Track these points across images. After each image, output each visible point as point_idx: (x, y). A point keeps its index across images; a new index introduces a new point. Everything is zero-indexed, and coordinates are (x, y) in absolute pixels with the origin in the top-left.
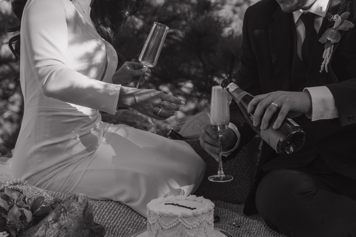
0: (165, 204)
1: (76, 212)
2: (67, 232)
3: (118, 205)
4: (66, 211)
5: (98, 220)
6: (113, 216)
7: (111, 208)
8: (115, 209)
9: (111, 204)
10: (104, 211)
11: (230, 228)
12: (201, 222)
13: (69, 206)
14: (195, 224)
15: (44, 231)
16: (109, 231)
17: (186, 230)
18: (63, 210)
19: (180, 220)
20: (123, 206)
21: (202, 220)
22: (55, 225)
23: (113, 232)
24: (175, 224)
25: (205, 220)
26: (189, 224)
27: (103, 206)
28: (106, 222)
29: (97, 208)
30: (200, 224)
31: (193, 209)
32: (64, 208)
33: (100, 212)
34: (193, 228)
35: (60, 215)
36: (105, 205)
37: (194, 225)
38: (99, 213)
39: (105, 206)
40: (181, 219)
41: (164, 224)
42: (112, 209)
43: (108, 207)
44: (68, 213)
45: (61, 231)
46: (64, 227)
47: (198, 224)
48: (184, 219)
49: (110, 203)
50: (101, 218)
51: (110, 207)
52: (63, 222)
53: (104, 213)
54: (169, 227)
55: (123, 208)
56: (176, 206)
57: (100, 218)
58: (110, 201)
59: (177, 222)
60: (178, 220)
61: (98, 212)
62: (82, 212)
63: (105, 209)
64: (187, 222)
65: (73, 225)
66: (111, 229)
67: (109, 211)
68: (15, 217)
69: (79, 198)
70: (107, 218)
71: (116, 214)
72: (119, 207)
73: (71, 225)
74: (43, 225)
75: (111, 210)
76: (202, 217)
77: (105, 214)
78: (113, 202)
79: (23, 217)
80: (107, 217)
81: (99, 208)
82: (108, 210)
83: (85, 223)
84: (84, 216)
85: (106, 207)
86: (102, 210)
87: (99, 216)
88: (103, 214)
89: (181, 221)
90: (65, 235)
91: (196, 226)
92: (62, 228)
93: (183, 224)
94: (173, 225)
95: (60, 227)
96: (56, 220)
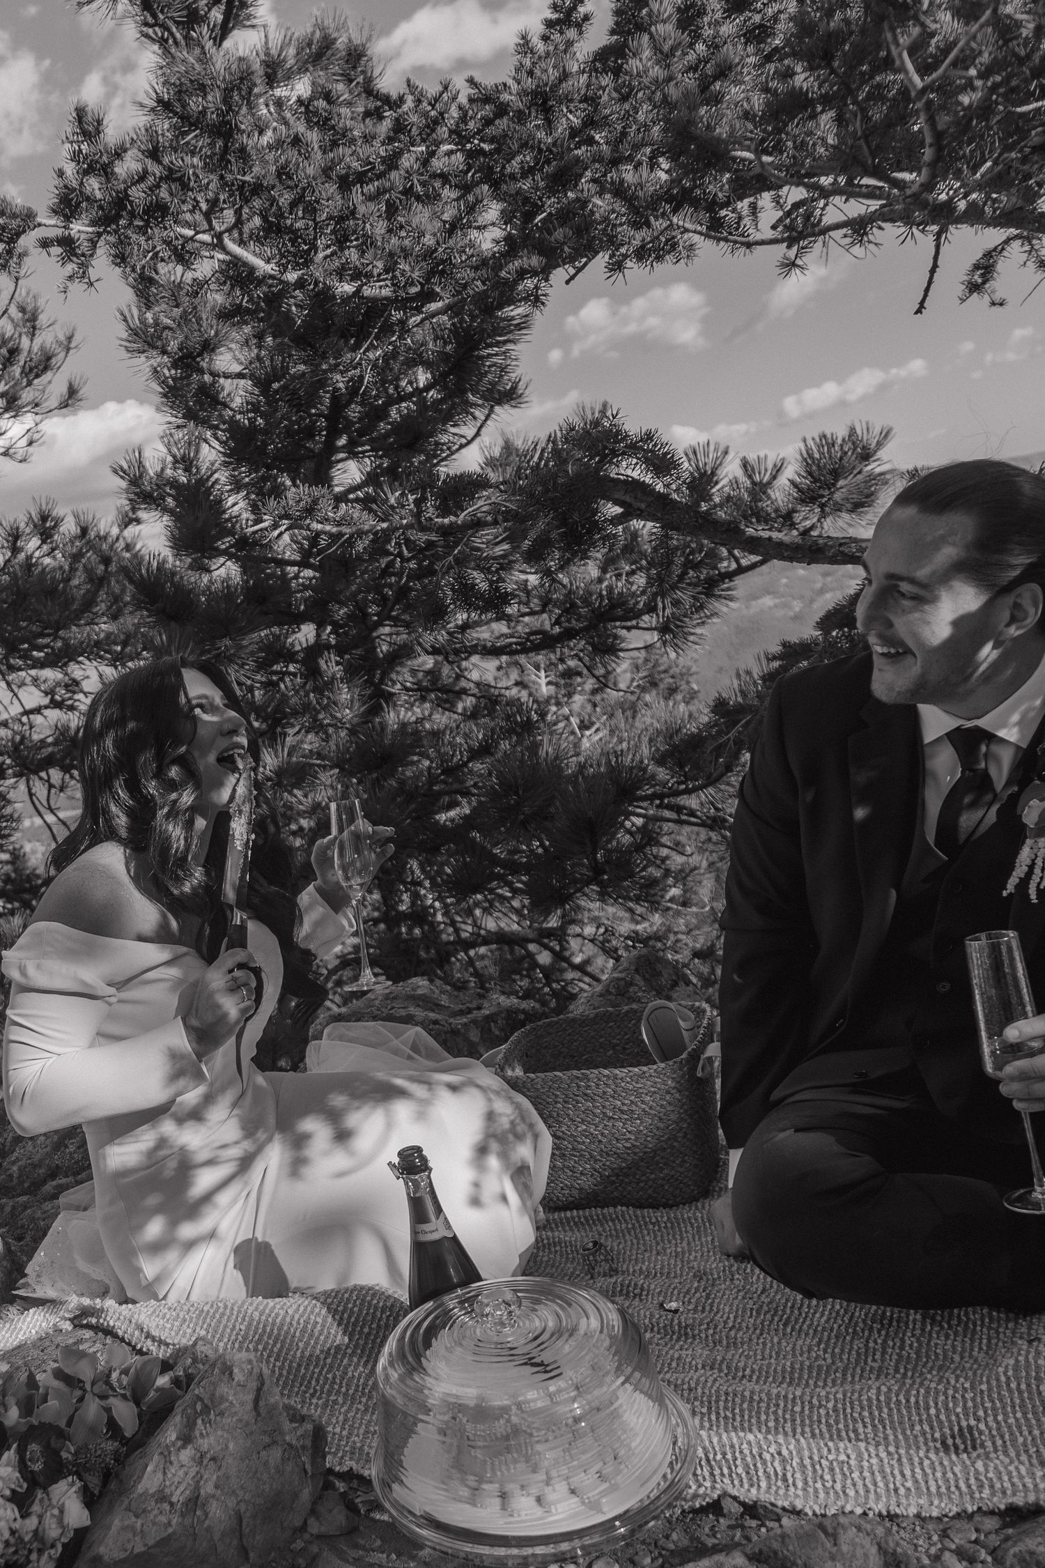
1: (233, 1410)
2: (220, 1468)
6: (361, 1342)
7: (353, 1319)
13: (213, 1395)
22: (186, 1455)
43: (346, 1316)
46: (210, 1454)
51: (350, 1317)
52: (204, 1444)
71: (369, 1334)
73: (227, 1447)
75: (355, 1325)
83: (265, 1432)
84: (259, 1415)
92: (205, 1462)
95: (200, 1459)
96: (186, 1439)
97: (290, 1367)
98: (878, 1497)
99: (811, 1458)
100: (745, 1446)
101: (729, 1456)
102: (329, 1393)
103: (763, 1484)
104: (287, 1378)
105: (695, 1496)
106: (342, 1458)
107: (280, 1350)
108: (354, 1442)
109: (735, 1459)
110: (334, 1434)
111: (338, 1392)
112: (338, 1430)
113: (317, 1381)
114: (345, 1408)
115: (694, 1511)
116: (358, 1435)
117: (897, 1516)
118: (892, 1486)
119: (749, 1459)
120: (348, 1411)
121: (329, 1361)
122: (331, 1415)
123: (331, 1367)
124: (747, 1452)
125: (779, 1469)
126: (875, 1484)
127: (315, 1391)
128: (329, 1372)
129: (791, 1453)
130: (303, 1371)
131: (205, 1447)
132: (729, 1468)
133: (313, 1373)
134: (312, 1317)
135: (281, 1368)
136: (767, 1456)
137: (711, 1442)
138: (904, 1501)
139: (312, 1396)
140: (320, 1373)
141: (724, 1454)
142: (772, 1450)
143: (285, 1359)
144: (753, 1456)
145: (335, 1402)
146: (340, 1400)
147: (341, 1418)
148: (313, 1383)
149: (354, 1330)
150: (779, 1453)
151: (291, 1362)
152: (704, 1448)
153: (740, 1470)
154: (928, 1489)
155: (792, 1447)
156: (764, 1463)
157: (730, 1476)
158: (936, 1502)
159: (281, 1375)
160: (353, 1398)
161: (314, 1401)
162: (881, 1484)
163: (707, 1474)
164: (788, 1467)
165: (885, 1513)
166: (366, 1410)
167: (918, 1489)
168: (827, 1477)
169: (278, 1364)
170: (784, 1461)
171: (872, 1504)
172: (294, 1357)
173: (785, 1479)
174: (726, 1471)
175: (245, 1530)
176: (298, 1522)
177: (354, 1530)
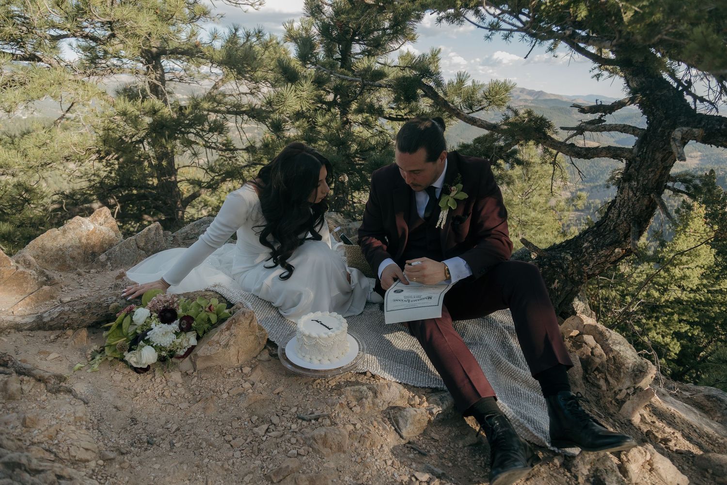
0: (312, 321)
1: (243, 324)
2: (236, 338)
4: (236, 322)
13: (238, 319)
15: (219, 337)
17: (322, 348)
18: (234, 321)
21: (335, 340)
22: (227, 333)
24: (314, 342)
31: (330, 329)
34: (327, 346)
35: (231, 325)
40: (318, 340)
44: (237, 324)
45: (231, 338)
47: (332, 343)
48: (320, 340)
52: (233, 331)
54: (310, 344)
56: (319, 324)
60: (316, 340)
62: (248, 324)
64: (323, 342)
65: (240, 333)
66: (282, 322)
68: (203, 320)
69: (246, 314)
74: (219, 332)
76: (336, 337)
79: (209, 320)
83: (251, 331)
84: (250, 327)
91: (330, 344)
93: (320, 343)
95: (231, 335)
96: (228, 329)
98: (406, 379)
99: (392, 366)
102: (273, 322)
103: (379, 370)
104: (262, 317)
105: (361, 369)
107: (262, 309)
109: (374, 363)
112: (273, 332)
115: (360, 373)
136: (382, 364)
138: (411, 382)
140: (272, 318)
141: (372, 361)
143: (263, 312)
146: (276, 325)
147: (275, 329)
150: (385, 364)
152: (367, 358)
153: (374, 366)
154: (418, 380)
157: (371, 367)
158: (419, 383)
162: (407, 376)
163: (366, 364)
164: (386, 368)
165: (406, 383)
167: (416, 379)
168: (395, 372)
171: (403, 381)
173: (384, 370)
174: (371, 365)
175: (239, 355)
176: (255, 356)
177: (270, 360)
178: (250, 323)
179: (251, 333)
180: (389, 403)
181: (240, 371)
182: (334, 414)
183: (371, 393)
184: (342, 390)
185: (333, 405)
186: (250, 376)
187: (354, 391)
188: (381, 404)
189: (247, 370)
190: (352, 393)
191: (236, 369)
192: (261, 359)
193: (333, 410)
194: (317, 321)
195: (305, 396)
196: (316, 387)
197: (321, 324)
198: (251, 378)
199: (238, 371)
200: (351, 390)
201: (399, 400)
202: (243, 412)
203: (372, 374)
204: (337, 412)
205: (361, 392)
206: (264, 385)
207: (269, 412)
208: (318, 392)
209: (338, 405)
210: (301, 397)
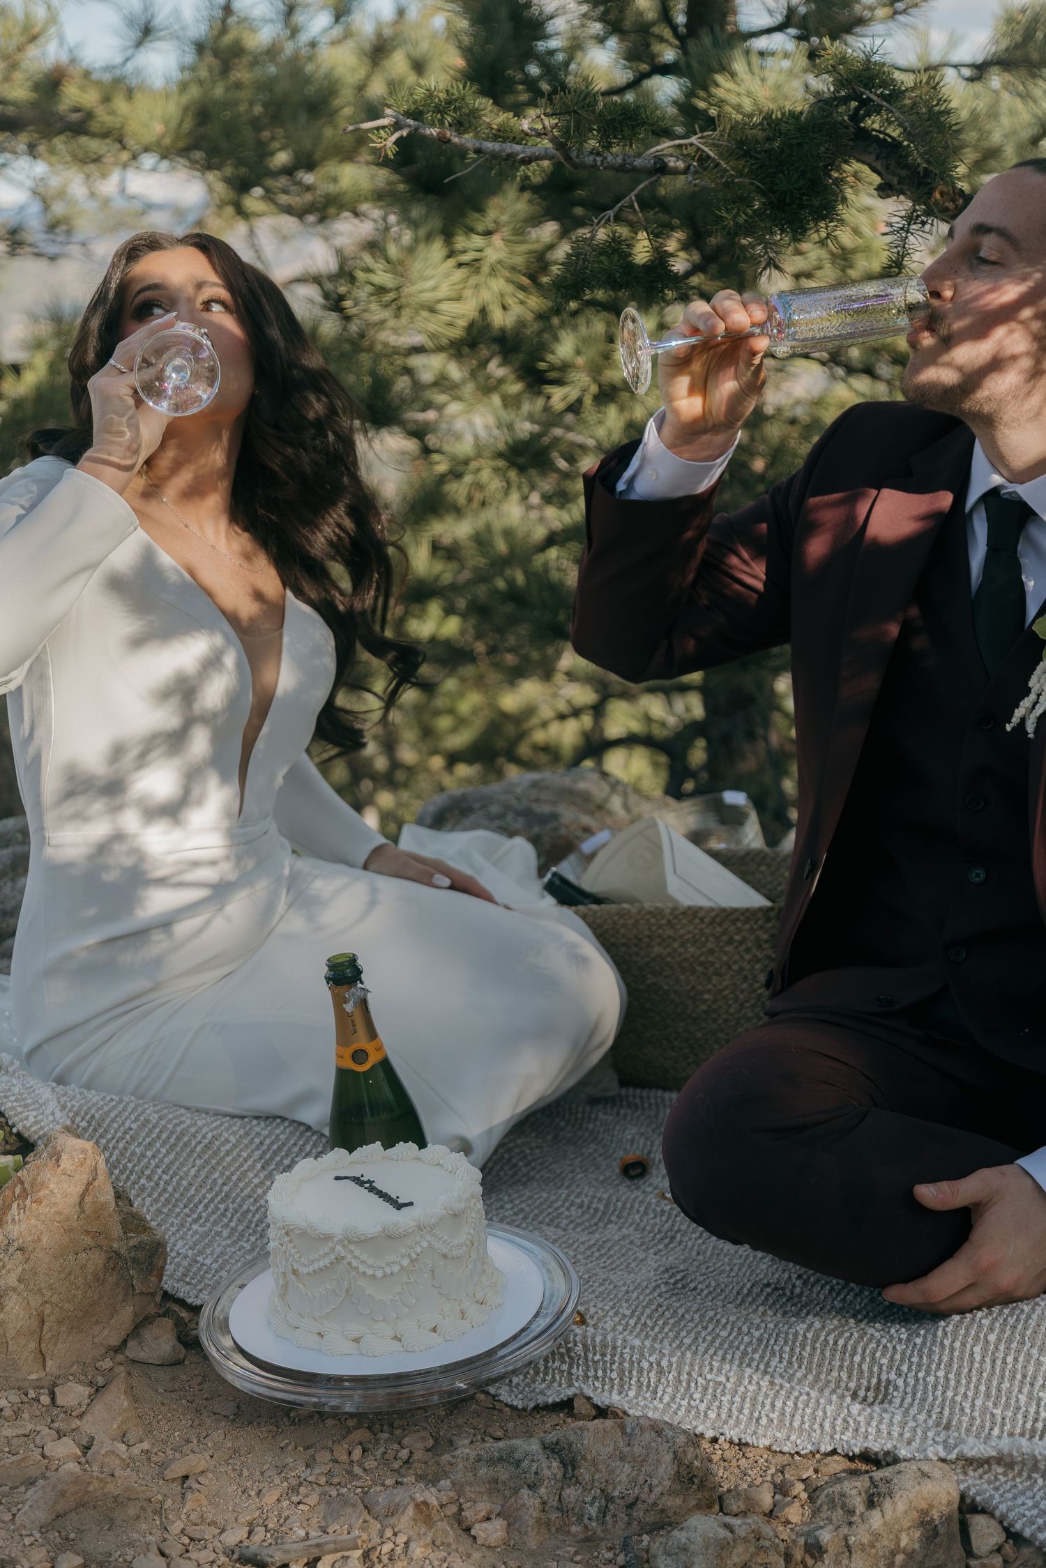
0: (337, 1178)
1: (53, 1200)
2: (27, 1260)
3: (302, 1134)
5: (224, 1184)
7: (275, 1147)
8: (289, 1150)
9: (277, 1131)
10: (249, 1156)
11: (654, 1210)
12: (414, 1256)
13: (35, 1180)
14: (394, 1263)
16: (251, 1222)
17: (362, 1283)
18: (18, 1190)
19: (339, 1248)
20: (315, 1138)
21: (418, 1250)
23: (259, 1229)
24: (327, 1261)
25: (430, 1246)
26: (370, 1261)
27: (251, 1142)
28: (246, 1192)
29: (228, 1147)
30: (413, 1261)
31: (399, 1206)
32: (22, 1183)
33: (234, 1160)
34: (385, 1276)
35: (9, 1207)
36: (258, 1134)
37: (388, 1264)
38: (230, 1165)
39: (257, 1141)
40: (343, 1246)
41: (297, 1256)
42: (279, 1149)
43: (268, 1141)
44: (28, 1202)
45: (6, 1259)
46: (16, 1244)
47: (405, 1262)
48: (352, 1247)
49: (278, 1126)
50: (234, 1178)
51: (273, 1143)
53: (250, 1163)
54: (311, 1269)
55: (315, 1146)
56: (363, 1191)
57: (229, 1178)
58: (278, 1120)
59: (332, 1256)
60: (333, 1249)
61: (228, 1159)
62: (74, 1199)
63: (257, 1148)
64: (364, 1257)
65: (45, 1239)
66: (257, 1216)
67: (268, 1157)
69: (64, 1157)
70: (256, 1181)
72: (301, 1142)
73: (39, 1240)
75: (275, 1153)
76: (418, 1238)
77: (253, 1167)
78: (286, 1124)
80: (256, 1176)
81: (235, 1146)
82: (264, 1153)
83: (88, 1232)
84: (83, 1211)
85: (261, 1143)
86: (244, 1154)
87: (228, 1173)
88: (245, 1167)
89: (343, 1254)
90: (20, 1269)
91: (396, 1269)
92: (11, 1250)
93: (349, 1264)
94: (322, 1264)
95: (7, 1247)
97: (178, 1183)
98: (738, 1421)
99: (689, 1374)
100: (627, 1350)
101: (608, 1358)
102: (215, 1223)
103: (632, 1394)
104: (172, 1195)
106: (201, 1291)
107: (172, 1163)
108: (221, 1277)
109: (613, 1363)
110: (203, 1265)
111: (226, 1226)
112: (208, 1262)
113: (206, 1207)
114: (229, 1242)
115: (548, 1408)
116: (228, 1272)
117: (747, 1444)
118: (756, 1415)
119: (626, 1365)
120: (229, 1246)
121: (226, 1188)
122: (208, 1245)
123: (227, 1196)
124: (627, 1357)
125: (652, 1380)
126: (740, 1411)
127: (200, 1217)
128: (223, 1201)
129: (670, 1365)
130: (192, 1191)
131: (14, 1235)
132: (604, 1371)
133: (204, 1197)
134: (226, 1135)
135: (167, 1183)
136: (645, 1365)
137: (593, 1339)
138: (760, 1432)
139: (195, 1221)
140: (212, 1200)
141: (603, 1355)
142: (652, 1359)
143: (175, 1174)
144: (632, 1362)
145: (218, 1234)
146: (225, 1234)
147: (218, 1250)
148: (201, 1207)
149: (272, 1159)
150: (659, 1364)
151: (181, 1178)
152: (585, 1346)
153: (614, 1375)
154: (791, 1424)
155: (674, 1359)
156: (641, 1371)
157: (603, 1380)
158: (793, 1438)
159: (165, 1190)
160: (241, 1236)
161: (195, 1227)
162: (746, 1411)
163: (581, 1373)
164: (663, 1380)
165: (737, 1441)
166: (253, 1249)
167: (781, 1421)
168: (697, 1396)
169: (165, 1177)
170: (661, 1372)
171: (726, 1430)
172: (186, 1174)
173: (655, 1392)
174: (600, 1373)
175: (47, 1335)
176: (115, 1341)
177: (178, 1363)
178: (83, 1196)
179: (88, 1241)
180: (631, 1506)
181: (45, 1400)
182: (387, 1548)
183: (555, 1464)
184: (446, 1457)
185: (393, 1511)
186: (80, 1417)
187: (492, 1462)
188: (593, 1511)
189: (73, 1394)
190: (483, 1471)
191: (32, 1394)
192: (142, 1355)
193: (389, 1533)
194: (358, 1181)
195: (294, 1490)
196: (344, 1457)
197: (372, 1189)
198: (88, 1426)
199: (37, 1400)
200: (479, 1459)
201: (672, 1493)
202: (27, 1541)
203: (596, 1407)
204: (401, 1539)
205: (518, 1463)
206: (136, 1450)
207: (131, 1544)
208: (350, 1473)
209: (410, 1511)
210: (276, 1494)
